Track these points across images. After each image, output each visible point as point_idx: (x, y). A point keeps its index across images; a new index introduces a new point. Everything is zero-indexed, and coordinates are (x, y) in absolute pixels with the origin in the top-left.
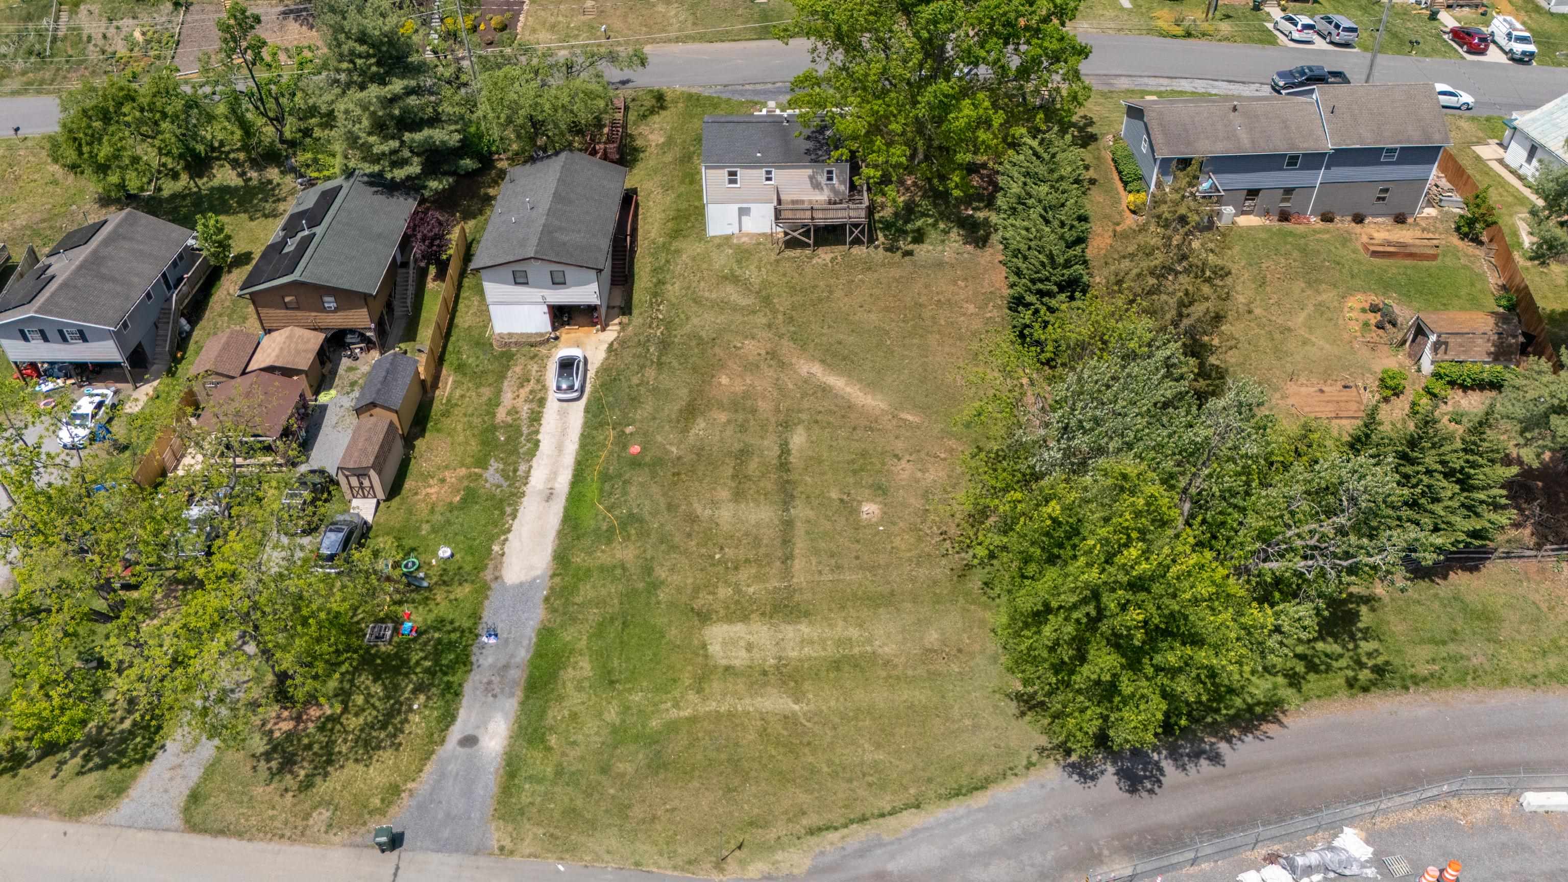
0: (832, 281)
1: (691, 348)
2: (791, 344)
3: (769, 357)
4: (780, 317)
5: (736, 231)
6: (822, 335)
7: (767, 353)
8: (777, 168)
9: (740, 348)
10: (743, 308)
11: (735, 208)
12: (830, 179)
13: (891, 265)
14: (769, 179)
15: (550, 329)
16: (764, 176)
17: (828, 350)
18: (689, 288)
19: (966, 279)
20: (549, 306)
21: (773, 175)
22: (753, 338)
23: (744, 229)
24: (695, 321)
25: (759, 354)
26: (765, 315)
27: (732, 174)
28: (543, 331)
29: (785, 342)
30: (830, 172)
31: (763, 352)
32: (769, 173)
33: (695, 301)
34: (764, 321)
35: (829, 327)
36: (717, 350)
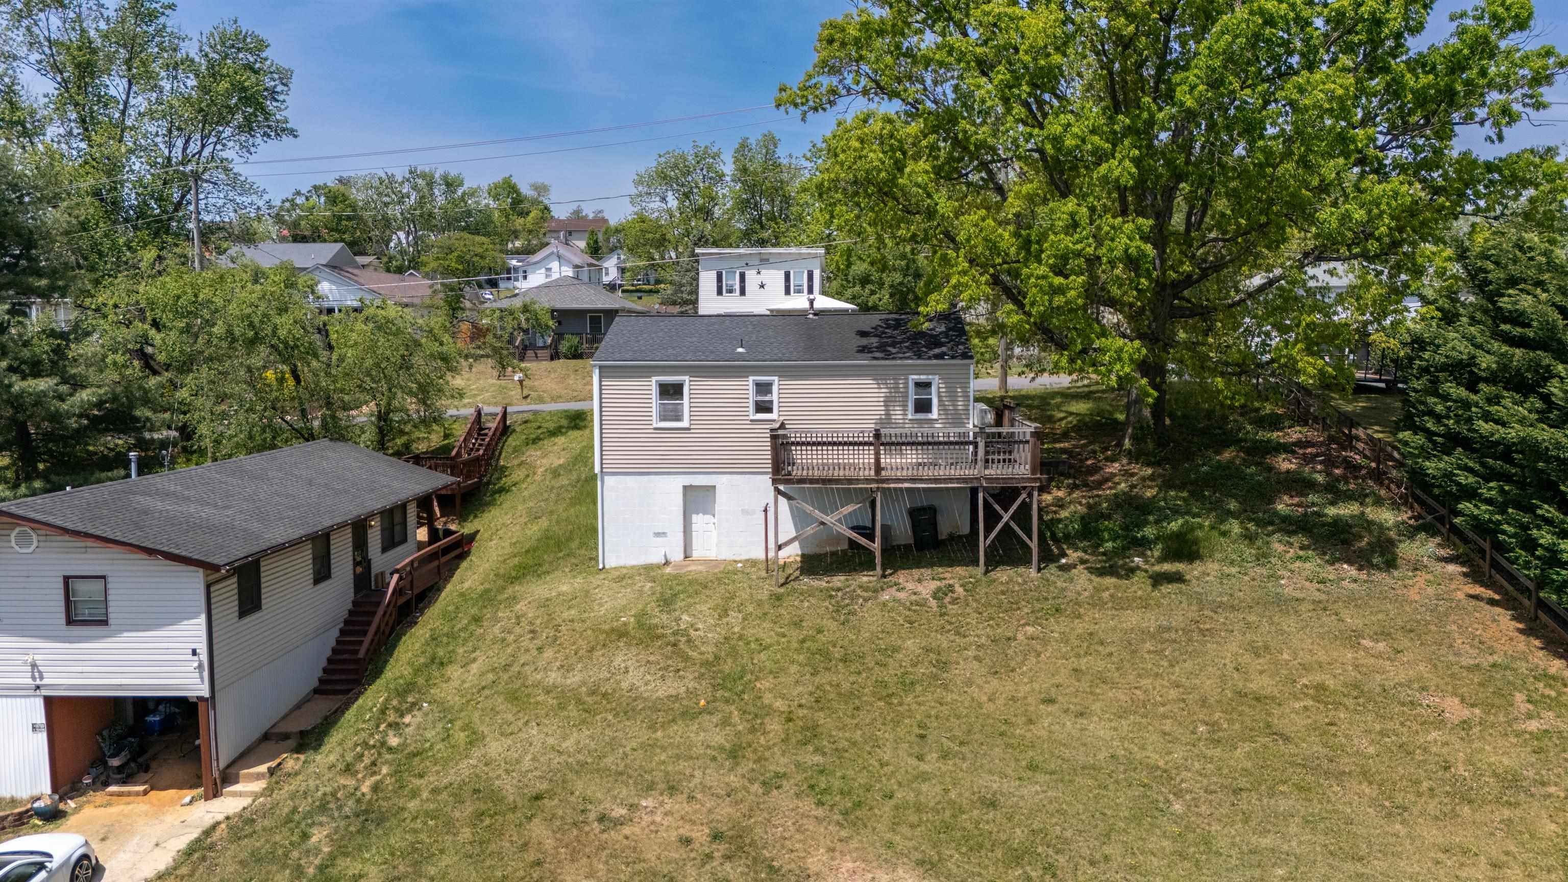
0: (943, 641)
1: (450, 826)
2: (807, 805)
3: (721, 848)
4: (775, 726)
5: (677, 556)
6: (924, 777)
7: (716, 837)
8: (786, 373)
9: (619, 823)
10: (656, 707)
11: (675, 485)
12: (923, 406)
13: (1120, 605)
14: (763, 407)
15: (45, 786)
16: (751, 396)
17: (947, 828)
18: (506, 667)
19: (1383, 634)
20: (49, 702)
21: (775, 397)
22: (672, 790)
23: (696, 554)
24: (495, 747)
25: (686, 841)
26: (726, 722)
27: (671, 391)
28: (24, 793)
29: (783, 799)
30: (924, 386)
31: (700, 834)
32: (763, 388)
33: (513, 697)
34: (718, 738)
35: (945, 756)
36: (538, 830)
